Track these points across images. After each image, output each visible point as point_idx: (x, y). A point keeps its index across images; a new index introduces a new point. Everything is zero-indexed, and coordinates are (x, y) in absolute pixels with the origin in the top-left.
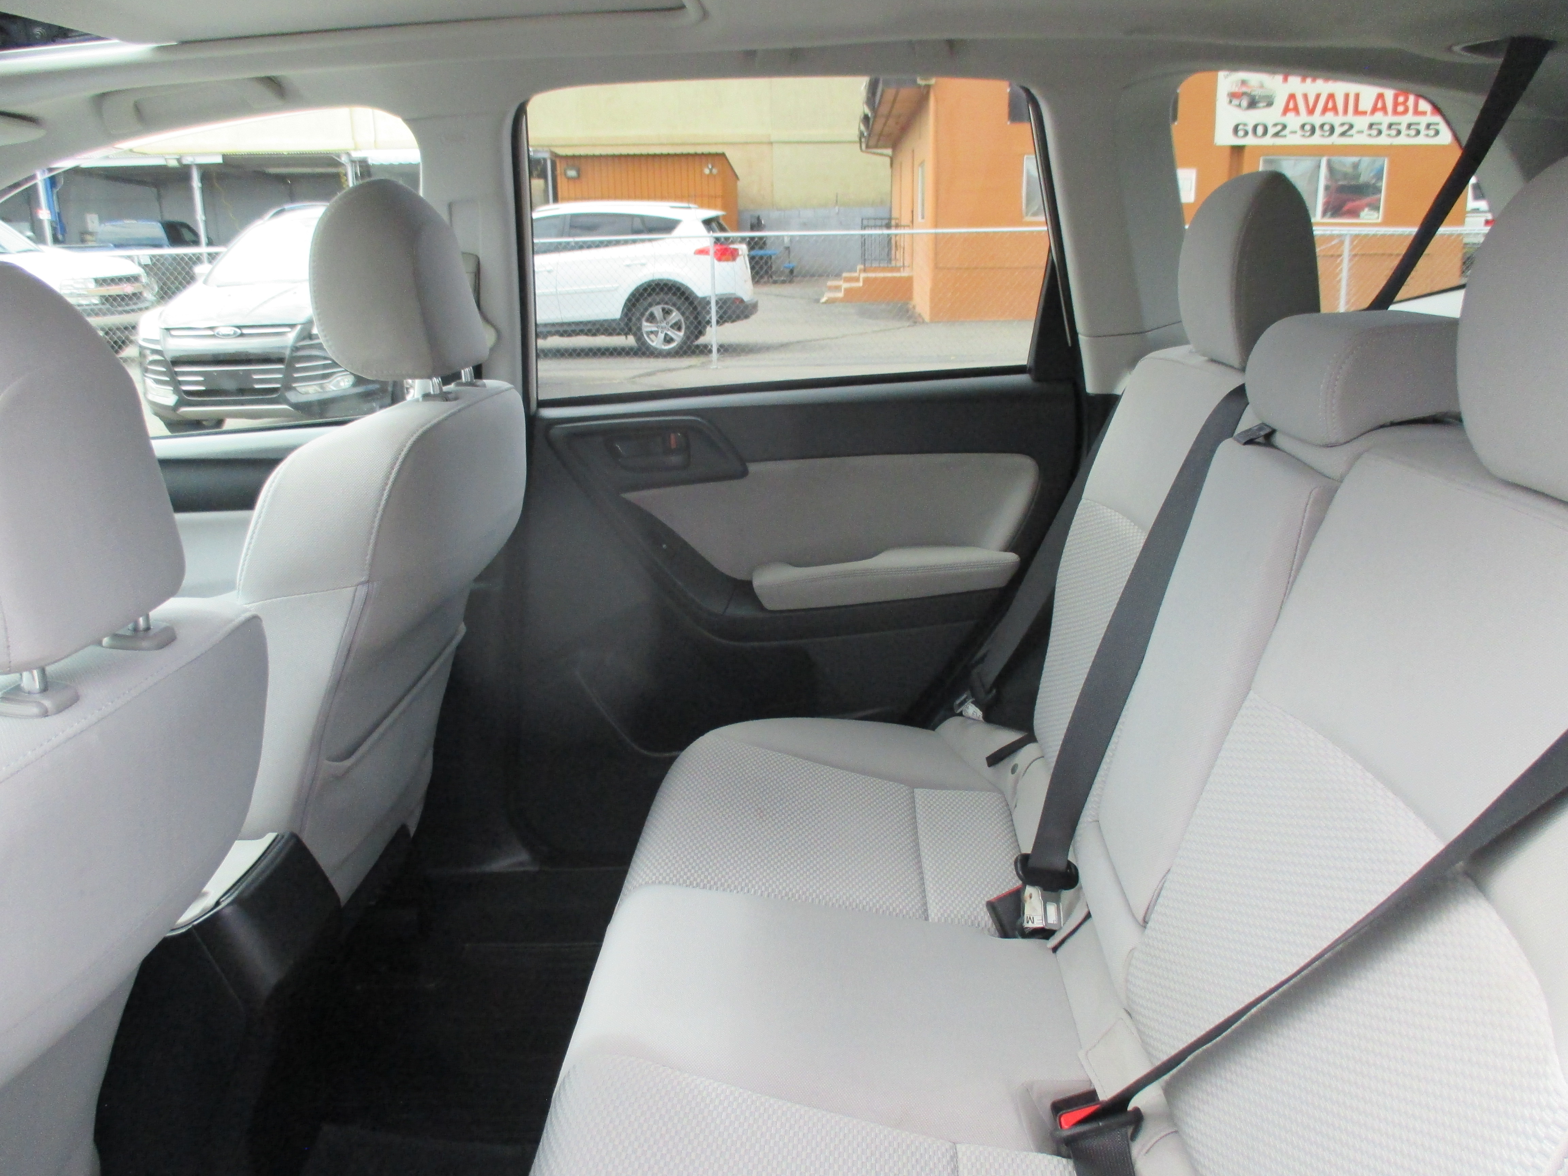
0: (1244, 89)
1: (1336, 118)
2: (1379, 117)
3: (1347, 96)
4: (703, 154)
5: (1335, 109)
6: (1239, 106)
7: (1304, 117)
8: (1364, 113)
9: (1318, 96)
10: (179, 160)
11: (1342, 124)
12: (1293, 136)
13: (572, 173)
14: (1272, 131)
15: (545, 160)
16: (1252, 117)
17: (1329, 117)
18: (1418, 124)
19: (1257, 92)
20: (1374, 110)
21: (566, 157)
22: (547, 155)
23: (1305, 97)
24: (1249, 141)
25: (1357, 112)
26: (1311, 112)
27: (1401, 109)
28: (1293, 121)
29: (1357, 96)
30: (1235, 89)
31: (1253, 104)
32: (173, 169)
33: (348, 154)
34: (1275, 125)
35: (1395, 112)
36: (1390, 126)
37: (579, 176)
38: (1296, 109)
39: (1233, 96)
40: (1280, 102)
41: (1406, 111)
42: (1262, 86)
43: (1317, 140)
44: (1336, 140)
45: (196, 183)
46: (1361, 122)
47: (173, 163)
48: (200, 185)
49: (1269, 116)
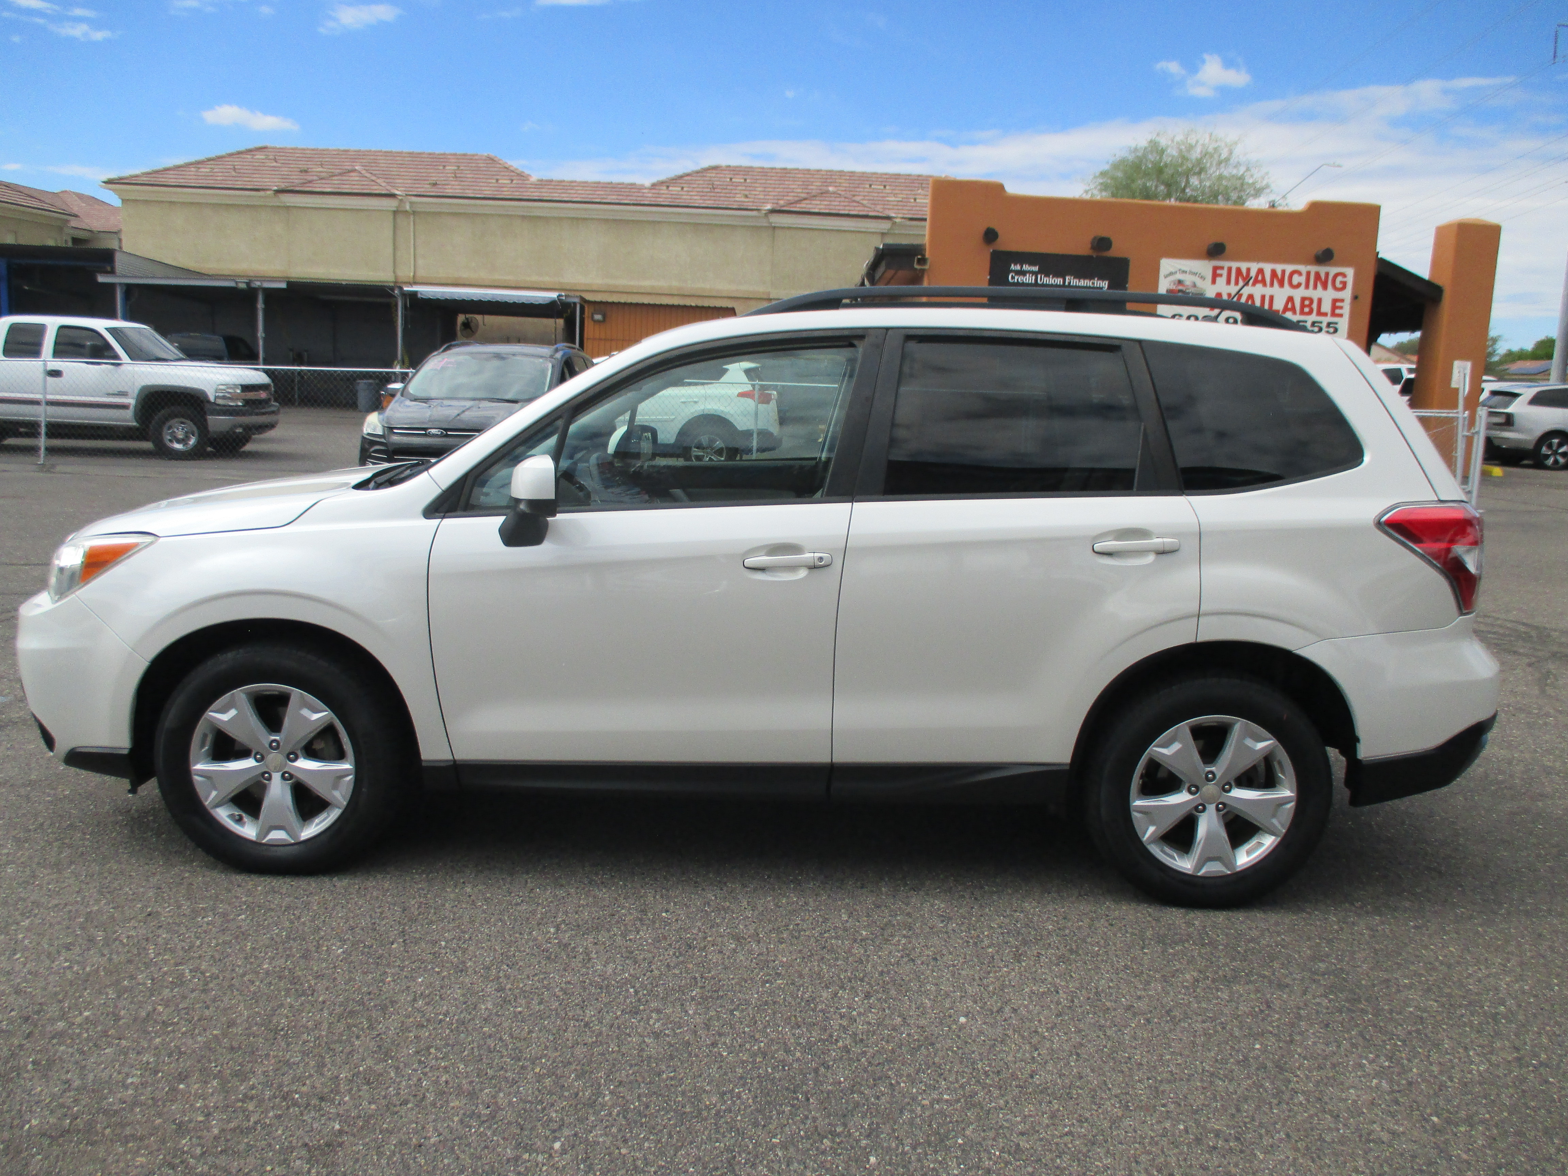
0: (1181, 288)
3: (1263, 297)
4: (715, 308)
10: (248, 284)
13: (598, 317)
15: (575, 304)
18: (1321, 322)
19: (1191, 290)
21: (595, 303)
22: (577, 300)
27: (1306, 310)
29: (1271, 298)
30: (1173, 287)
32: (242, 290)
33: (401, 288)
35: (1302, 313)
37: (604, 320)
39: (1171, 292)
41: (1310, 312)
42: (1195, 286)
45: (260, 305)
47: (243, 286)
48: (263, 306)
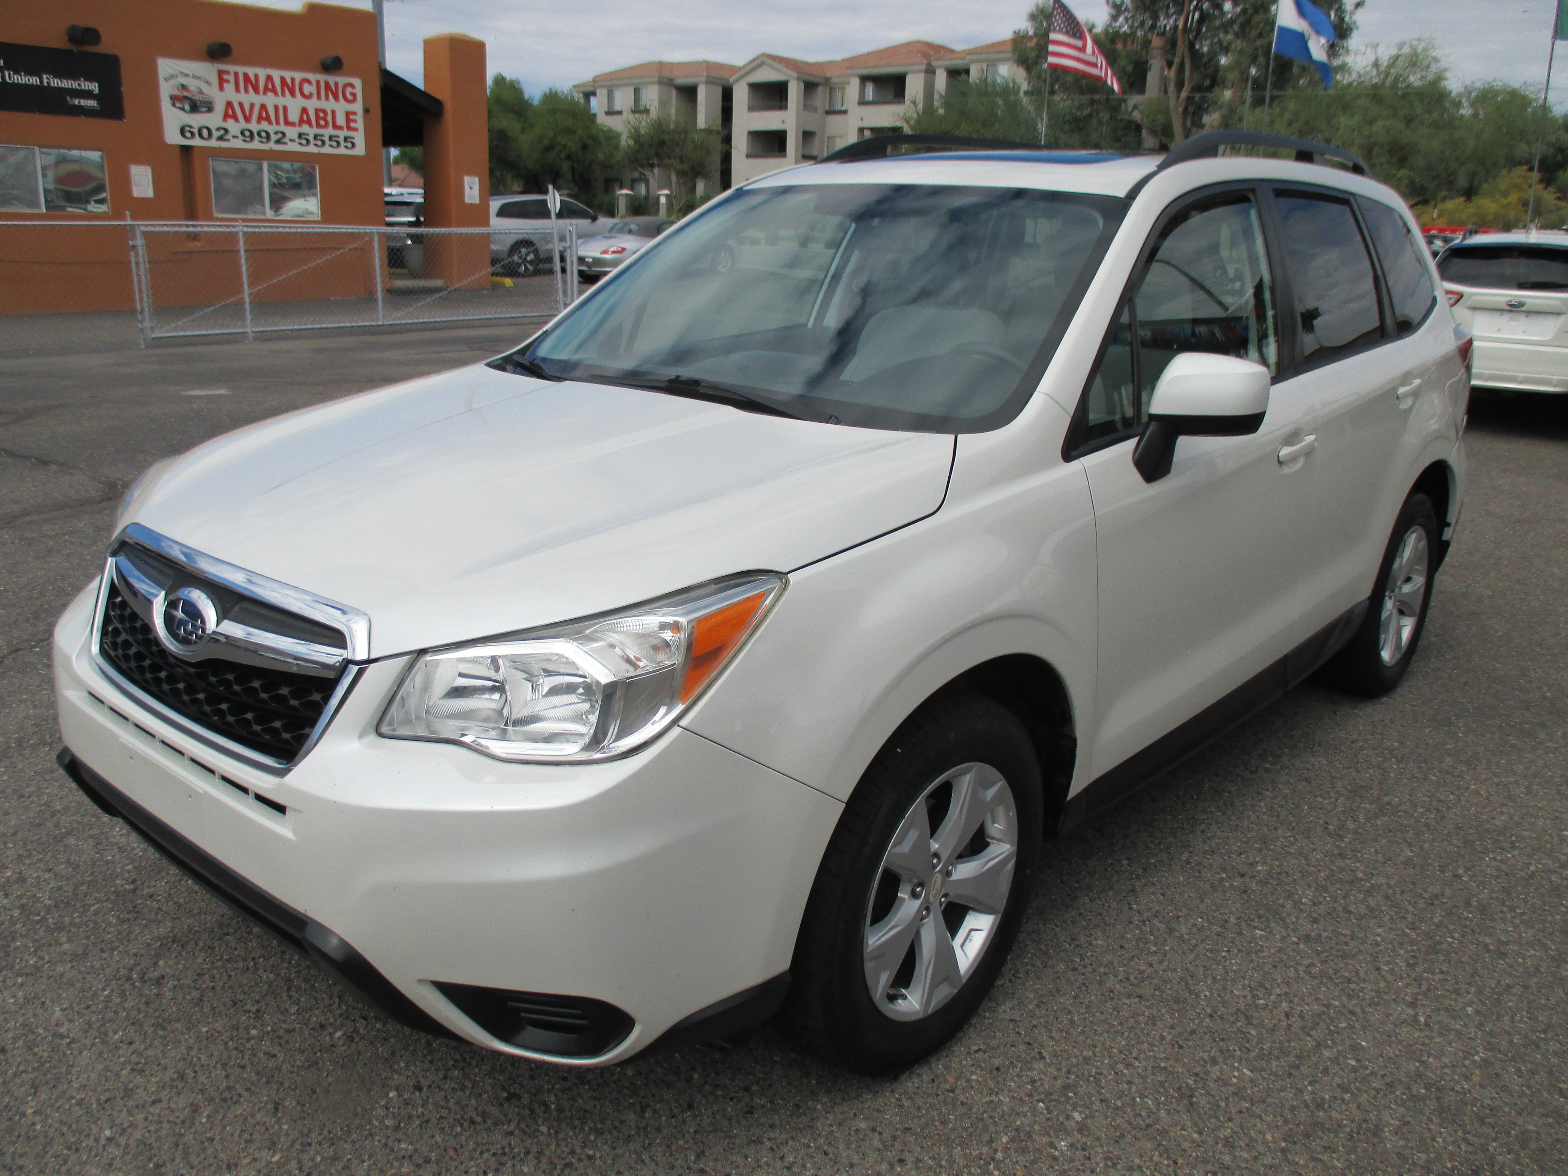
0: (185, 94)
1: (271, 126)
2: (305, 128)
3: (276, 108)
5: (268, 119)
6: (183, 109)
7: (243, 124)
8: (293, 124)
9: (252, 106)
11: (276, 133)
12: (235, 140)
14: (216, 134)
16: (197, 120)
17: (264, 125)
18: (338, 137)
19: (197, 97)
20: (301, 121)
23: (241, 105)
24: (197, 142)
25: (287, 123)
26: (248, 119)
27: (322, 122)
28: (234, 127)
29: (285, 109)
30: (176, 93)
31: (195, 108)
34: (218, 129)
35: (318, 126)
36: (316, 137)
38: (235, 117)
39: (174, 99)
40: (220, 108)
41: (326, 126)
42: (201, 92)
43: (256, 145)
44: (272, 146)
46: (292, 132)
49: (213, 120)
